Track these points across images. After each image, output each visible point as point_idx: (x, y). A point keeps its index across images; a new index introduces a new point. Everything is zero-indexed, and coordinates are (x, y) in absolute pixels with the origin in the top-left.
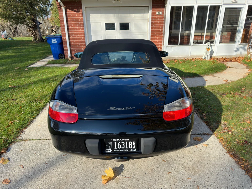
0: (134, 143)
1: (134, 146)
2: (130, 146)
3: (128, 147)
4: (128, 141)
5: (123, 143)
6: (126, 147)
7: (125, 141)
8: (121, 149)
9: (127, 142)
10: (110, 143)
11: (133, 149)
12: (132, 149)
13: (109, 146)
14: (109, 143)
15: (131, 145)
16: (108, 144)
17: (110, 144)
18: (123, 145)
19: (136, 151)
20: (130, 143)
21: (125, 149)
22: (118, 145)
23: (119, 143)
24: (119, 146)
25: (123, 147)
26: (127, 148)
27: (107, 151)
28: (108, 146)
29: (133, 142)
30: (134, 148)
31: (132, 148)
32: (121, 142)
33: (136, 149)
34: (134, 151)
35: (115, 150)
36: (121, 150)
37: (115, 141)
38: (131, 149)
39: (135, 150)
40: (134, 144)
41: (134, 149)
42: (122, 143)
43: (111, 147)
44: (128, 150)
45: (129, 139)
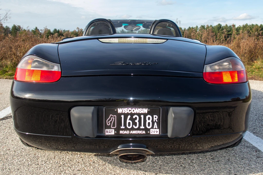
0: (156, 117)
1: (156, 124)
2: (149, 123)
3: (145, 125)
4: (145, 115)
5: (136, 118)
6: (141, 126)
7: (139, 115)
9: (142, 116)
11: (153, 130)
12: (151, 130)
13: (111, 122)
14: (111, 117)
15: (150, 121)
16: (110, 119)
17: (113, 119)
18: (136, 121)
19: (158, 133)
20: (149, 119)
21: (139, 129)
22: (128, 121)
23: (129, 117)
24: (129, 123)
25: (136, 126)
26: (144, 128)
27: (107, 132)
29: (155, 116)
30: (156, 128)
31: (152, 128)
32: (132, 115)
33: (158, 130)
34: (155, 133)
35: (121, 132)
37: (122, 114)
38: (149, 130)
41: (155, 130)
42: (134, 117)
43: (114, 126)
44: (144, 132)
45: (147, 109)
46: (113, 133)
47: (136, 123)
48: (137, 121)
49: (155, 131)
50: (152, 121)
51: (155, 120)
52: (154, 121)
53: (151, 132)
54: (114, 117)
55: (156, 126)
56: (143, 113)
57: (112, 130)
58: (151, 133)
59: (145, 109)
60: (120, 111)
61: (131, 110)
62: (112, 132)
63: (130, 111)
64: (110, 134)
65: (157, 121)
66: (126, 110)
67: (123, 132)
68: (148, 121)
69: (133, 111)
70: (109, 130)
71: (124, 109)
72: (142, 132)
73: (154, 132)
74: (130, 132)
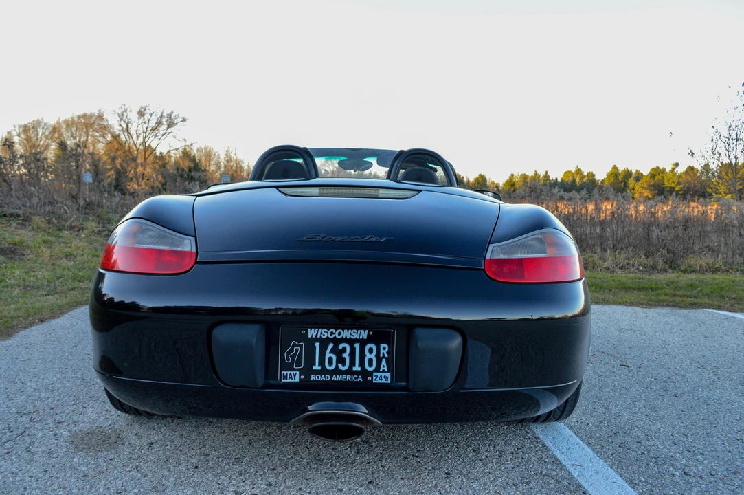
0: (384, 348)
1: (384, 362)
2: (371, 360)
3: (362, 364)
4: (363, 343)
5: (344, 350)
6: (354, 366)
7: (351, 342)
8: (337, 371)
9: (357, 346)
10: (298, 347)
11: (379, 374)
12: (375, 374)
13: (293, 357)
14: (295, 345)
15: (373, 356)
16: (291, 350)
17: (297, 350)
18: (344, 355)
19: (389, 381)
20: (371, 351)
21: (349, 372)
22: (328, 355)
23: (331, 346)
24: (330, 359)
25: (344, 365)
26: (359, 369)
27: (285, 376)
28: (288, 360)
29: (382, 346)
30: (384, 371)
31: (377, 370)
32: (337, 341)
33: (388, 375)
34: (384, 381)
35: (313, 377)
36: (334, 378)
37: (316, 339)
38: (370, 373)
39: (386, 378)
40: (385, 352)
41: (383, 374)
42: (341, 347)
43: (299, 364)
44: (360, 378)
45: (367, 331)
46: (297, 380)
47: (345, 359)
48: (346, 355)
49: (383, 377)
50: (378, 355)
51: (383, 353)
52: (381, 356)
53: (374, 378)
54: (301, 346)
55: (384, 366)
56: (359, 339)
57: (295, 372)
58: (374, 381)
59: (363, 331)
60: (312, 333)
61: (334, 331)
62: (295, 376)
63: (332, 333)
64: (290, 380)
65: (386, 356)
66: (324, 333)
67: (318, 377)
68: (368, 356)
69: (339, 334)
70: (289, 373)
71: (320, 330)
72: (356, 378)
73: (381, 379)
74: (331, 378)
